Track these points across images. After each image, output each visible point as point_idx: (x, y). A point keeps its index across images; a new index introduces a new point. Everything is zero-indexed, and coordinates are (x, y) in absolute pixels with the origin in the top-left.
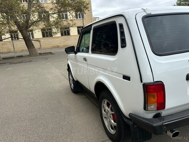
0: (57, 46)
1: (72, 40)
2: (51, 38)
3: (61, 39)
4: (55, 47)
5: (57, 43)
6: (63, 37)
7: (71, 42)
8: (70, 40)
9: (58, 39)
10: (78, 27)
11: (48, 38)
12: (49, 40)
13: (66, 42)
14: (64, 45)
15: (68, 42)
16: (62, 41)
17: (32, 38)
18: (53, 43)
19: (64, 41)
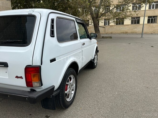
0: (126, 32)
1: (140, 28)
2: (122, 25)
3: (131, 27)
4: (123, 33)
5: (126, 30)
6: (132, 25)
7: (139, 29)
8: (138, 28)
9: (128, 27)
10: (149, 17)
11: (120, 25)
12: (120, 27)
13: (134, 29)
14: (131, 32)
15: (136, 29)
16: (130, 28)
17: (108, 25)
18: (123, 30)
19: (132, 28)
